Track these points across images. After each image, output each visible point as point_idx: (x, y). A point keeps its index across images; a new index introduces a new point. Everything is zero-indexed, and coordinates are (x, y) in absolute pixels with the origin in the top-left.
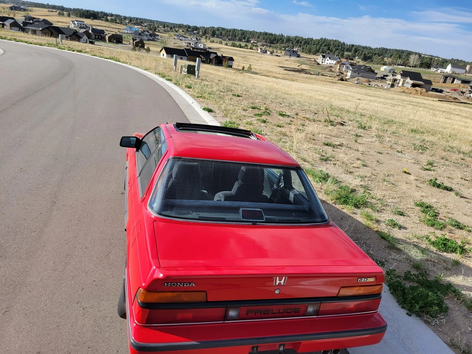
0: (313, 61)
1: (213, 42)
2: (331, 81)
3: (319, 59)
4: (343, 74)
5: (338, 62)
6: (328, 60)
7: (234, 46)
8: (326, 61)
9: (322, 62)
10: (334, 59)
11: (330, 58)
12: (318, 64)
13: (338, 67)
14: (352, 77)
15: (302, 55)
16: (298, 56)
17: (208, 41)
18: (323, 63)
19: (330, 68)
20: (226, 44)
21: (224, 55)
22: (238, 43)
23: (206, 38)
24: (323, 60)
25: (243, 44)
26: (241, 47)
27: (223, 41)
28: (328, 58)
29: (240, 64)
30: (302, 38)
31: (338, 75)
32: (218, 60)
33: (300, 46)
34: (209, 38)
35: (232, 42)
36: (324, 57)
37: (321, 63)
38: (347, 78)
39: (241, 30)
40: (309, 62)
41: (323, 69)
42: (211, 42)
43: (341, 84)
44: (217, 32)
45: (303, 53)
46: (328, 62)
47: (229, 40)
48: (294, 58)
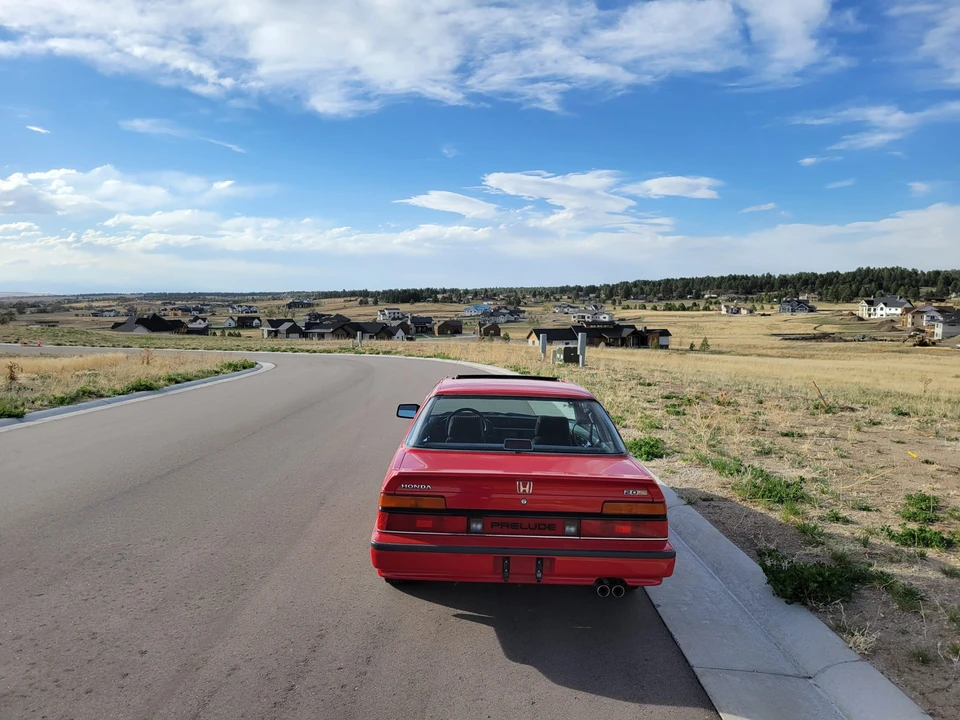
0: (848, 315)
1: (628, 307)
2: (897, 349)
3: (861, 309)
4: (923, 331)
5: (907, 311)
6: (882, 309)
7: (670, 310)
8: (879, 312)
9: (870, 315)
10: (897, 305)
11: (885, 304)
12: (861, 319)
13: (910, 320)
14: (947, 336)
15: (820, 306)
16: (812, 310)
17: (618, 308)
18: (872, 317)
19: (890, 324)
20: (655, 309)
21: (648, 328)
22: (677, 303)
23: (614, 303)
24: (869, 310)
25: (688, 303)
26: (683, 308)
27: (646, 305)
28: (882, 306)
29: (684, 340)
30: (814, 274)
31: (910, 337)
32: (637, 338)
33: (813, 291)
34: (620, 303)
35: (664, 302)
36: (870, 303)
37: (866, 316)
38: (936, 338)
39: (681, 279)
40: (837, 318)
41: (874, 328)
42: (623, 308)
43: (922, 352)
44: (634, 290)
45: (821, 303)
46: (882, 312)
47: (660, 299)
48: (802, 315)
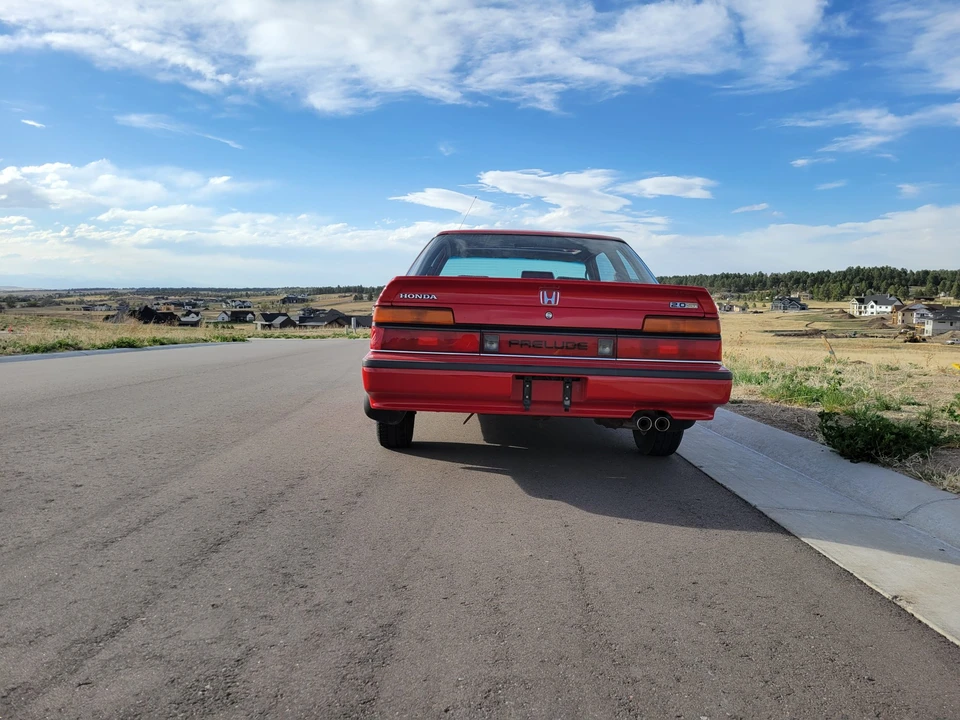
0: (839, 313)
2: (889, 344)
3: (852, 306)
4: (913, 329)
5: (898, 308)
6: (872, 307)
8: (869, 310)
9: (860, 313)
10: (887, 303)
11: (876, 302)
12: (852, 317)
13: (900, 318)
14: (937, 333)
15: (811, 304)
16: (804, 308)
18: (863, 315)
19: (881, 321)
24: (860, 308)
28: (873, 303)
30: (806, 273)
31: (901, 333)
33: (804, 289)
36: (861, 301)
37: (856, 314)
38: (926, 335)
40: (828, 316)
41: (866, 325)
43: (913, 348)
45: (812, 301)
46: (873, 310)
48: (793, 313)
